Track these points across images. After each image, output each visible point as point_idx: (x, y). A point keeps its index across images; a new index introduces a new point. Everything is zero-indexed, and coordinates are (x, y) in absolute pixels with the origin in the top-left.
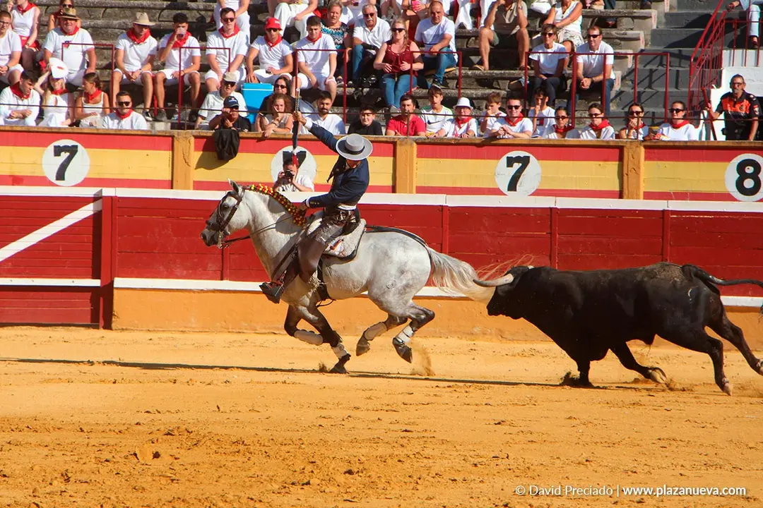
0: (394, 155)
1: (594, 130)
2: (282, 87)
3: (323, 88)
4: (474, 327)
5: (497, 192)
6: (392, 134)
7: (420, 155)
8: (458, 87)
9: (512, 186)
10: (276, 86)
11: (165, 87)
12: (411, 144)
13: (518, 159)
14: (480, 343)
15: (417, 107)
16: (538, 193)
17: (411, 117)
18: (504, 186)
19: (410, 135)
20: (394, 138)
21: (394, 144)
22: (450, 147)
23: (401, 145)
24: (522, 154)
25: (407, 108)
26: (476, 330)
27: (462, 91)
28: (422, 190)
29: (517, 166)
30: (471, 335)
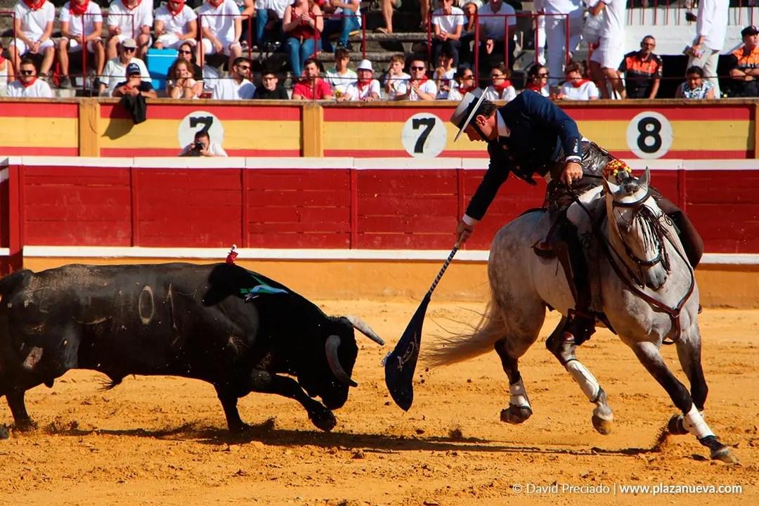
0: (301, 119)
1: (497, 91)
2: (187, 52)
3: (228, 53)
4: (385, 288)
5: (404, 154)
6: (298, 99)
7: (327, 119)
8: (362, 49)
9: (419, 147)
10: (181, 52)
11: (69, 54)
12: (318, 108)
13: (424, 121)
14: (391, 305)
15: (322, 70)
16: (445, 154)
17: (317, 80)
18: (410, 149)
19: (318, 99)
20: (300, 103)
21: (301, 108)
22: (357, 110)
23: (307, 108)
24: (428, 116)
25: (311, 71)
26: (387, 291)
27: (366, 54)
28: (329, 153)
29: (423, 128)
30: (382, 296)
